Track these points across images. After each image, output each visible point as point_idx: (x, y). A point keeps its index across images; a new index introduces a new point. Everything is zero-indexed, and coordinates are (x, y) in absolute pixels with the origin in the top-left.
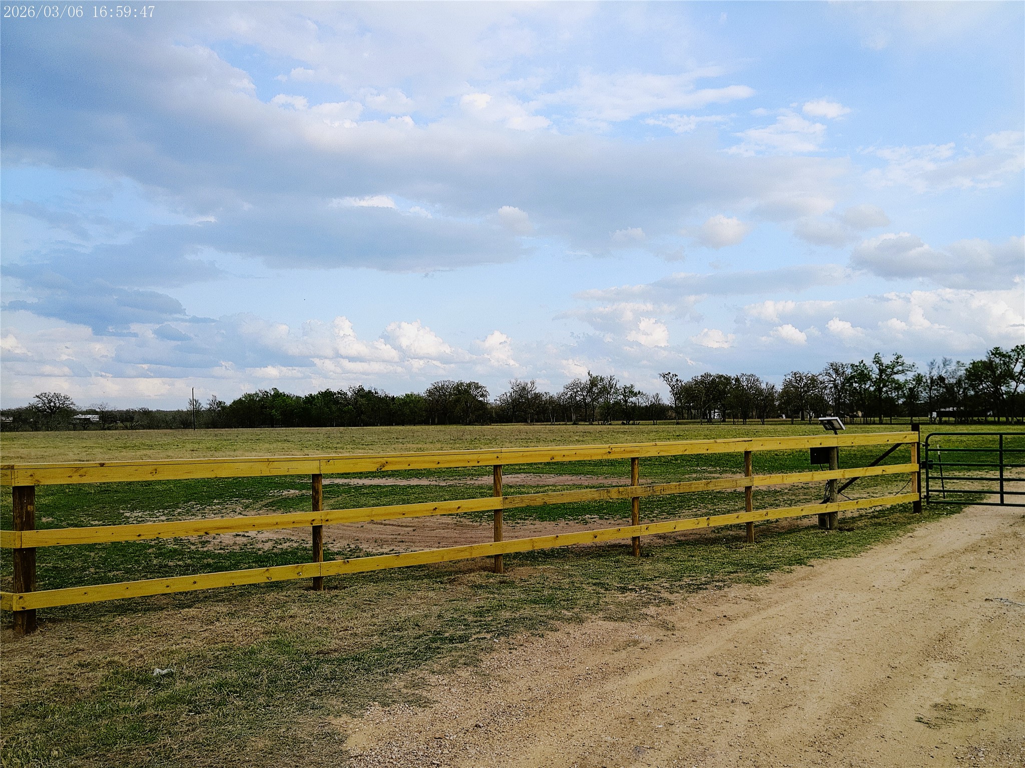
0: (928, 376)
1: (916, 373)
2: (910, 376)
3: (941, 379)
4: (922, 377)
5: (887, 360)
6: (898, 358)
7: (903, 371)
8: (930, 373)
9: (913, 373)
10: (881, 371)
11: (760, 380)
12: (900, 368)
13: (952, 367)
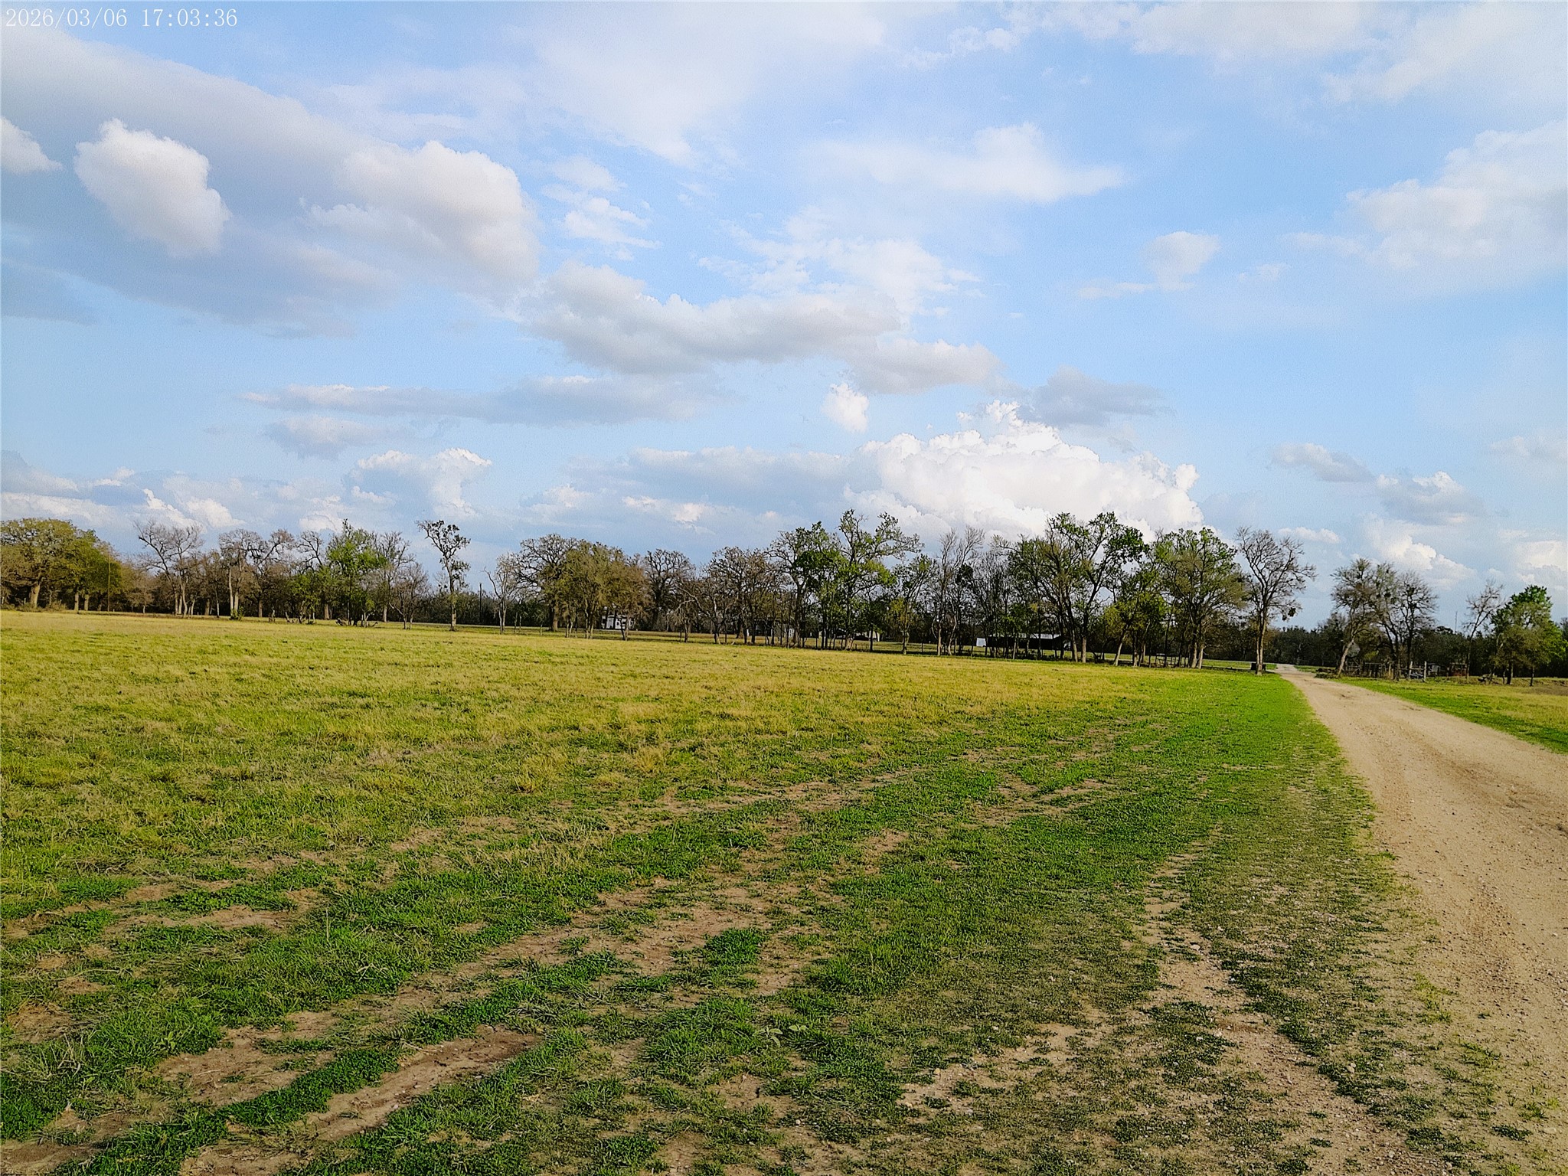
0: (940, 561)
1: (919, 554)
2: (910, 558)
3: (967, 571)
4: (929, 563)
5: (869, 527)
6: (888, 524)
7: (895, 550)
8: (945, 556)
9: (914, 555)
10: (855, 547)
11: (691, 562)
12: (891, 543)
13: (986, 547)
